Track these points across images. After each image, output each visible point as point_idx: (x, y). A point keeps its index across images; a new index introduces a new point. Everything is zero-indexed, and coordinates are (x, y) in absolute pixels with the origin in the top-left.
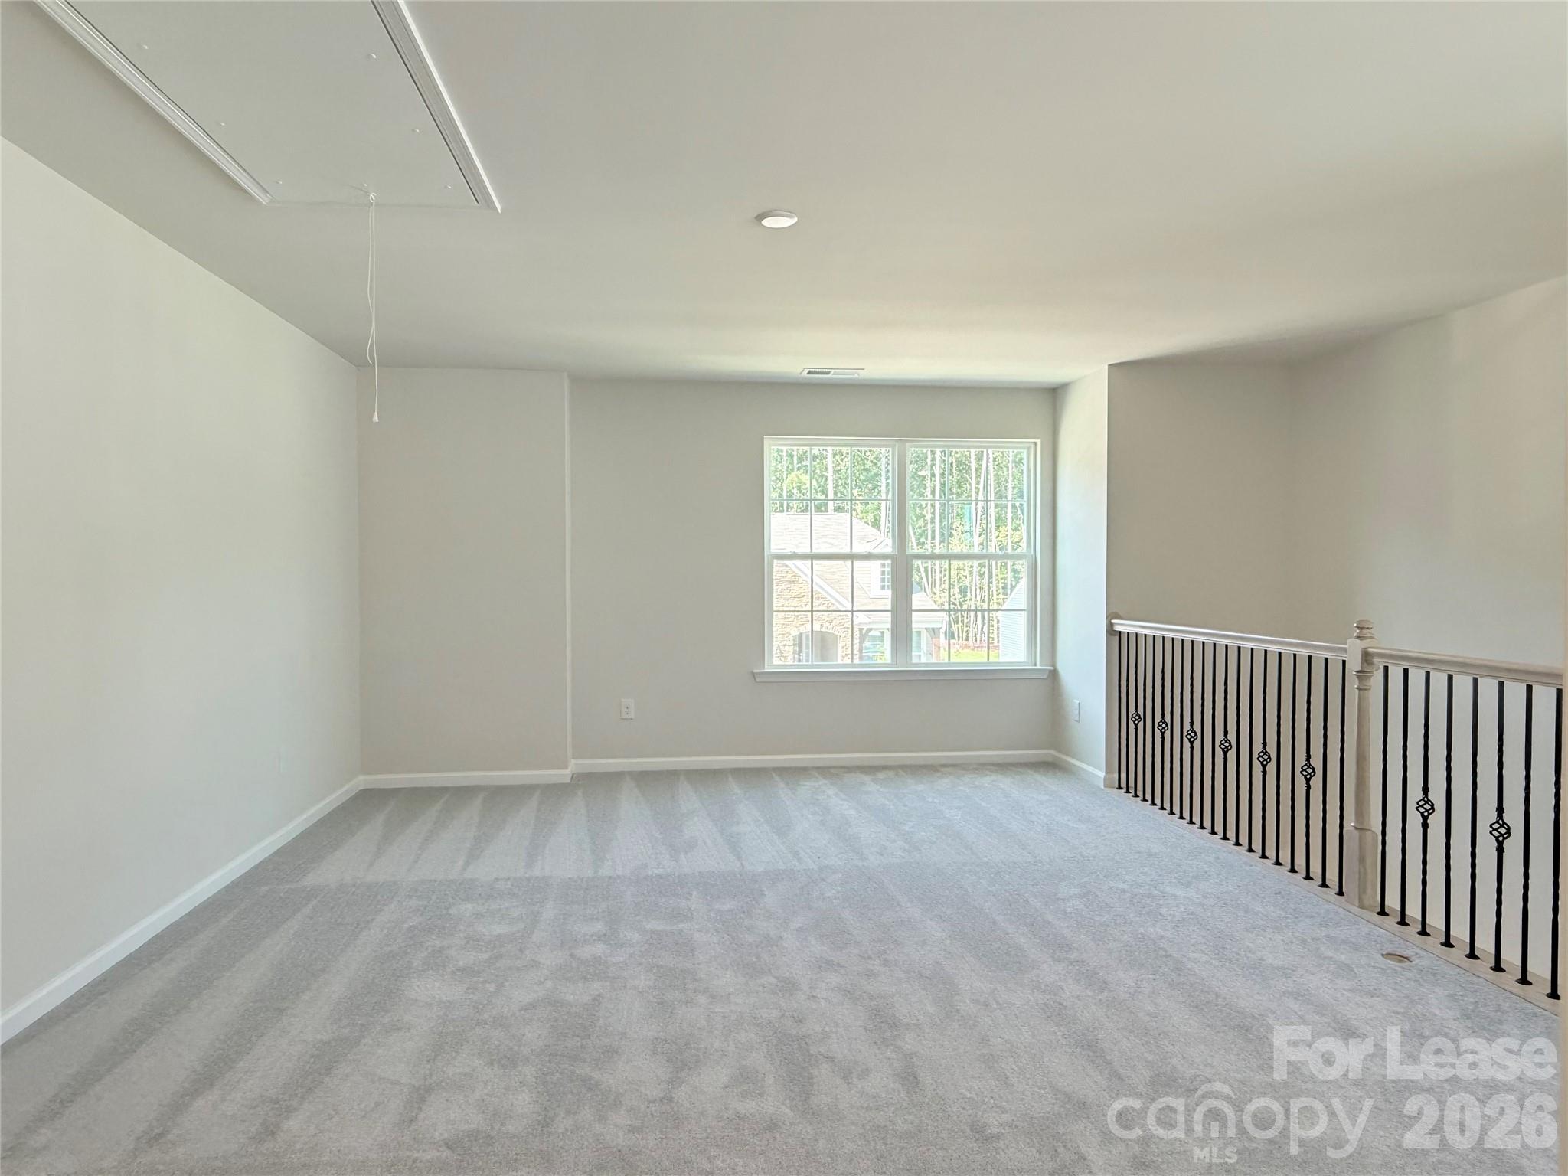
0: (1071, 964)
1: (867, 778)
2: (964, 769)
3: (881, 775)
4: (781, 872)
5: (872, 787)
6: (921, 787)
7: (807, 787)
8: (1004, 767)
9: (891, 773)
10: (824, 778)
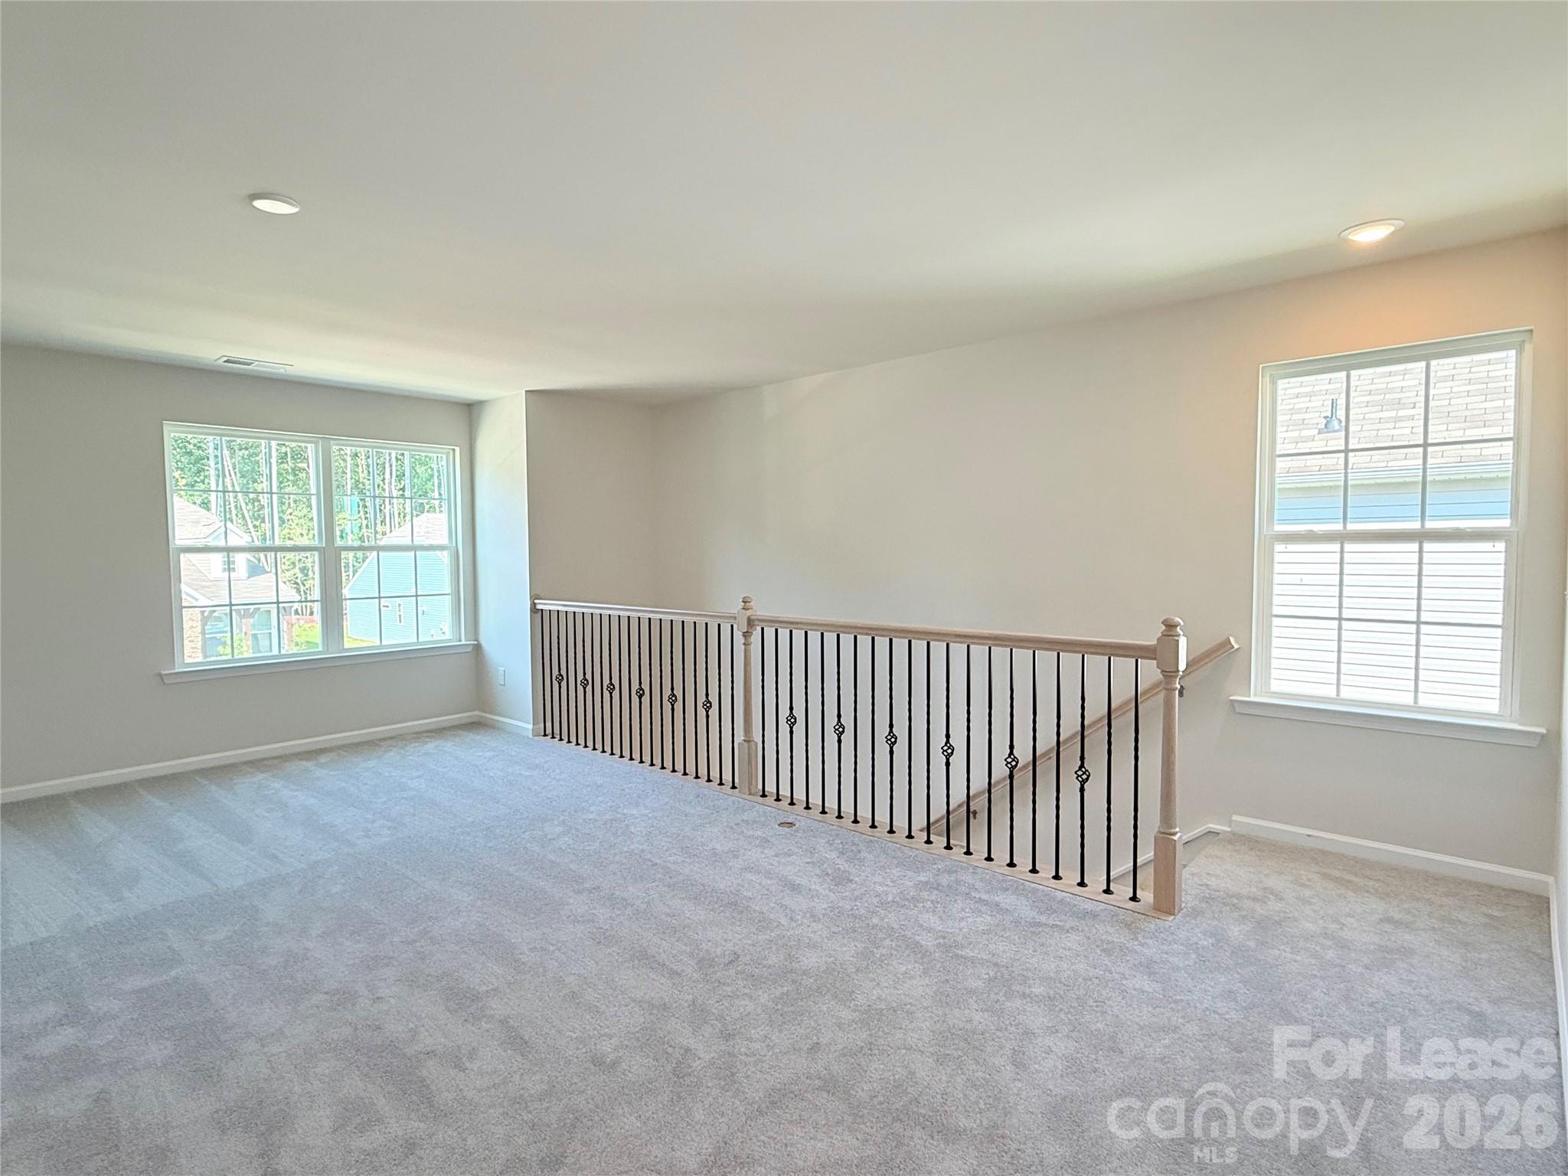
0: (591, 892)
1: (309, 764)
2: (402, 740)
3: (323, 759)
4: (267, 880)
5: (319, 772)
6: (371, 763)
7: (247, 784)
8: (439, 732)
9: (332, 755)
10: (261, 773)
